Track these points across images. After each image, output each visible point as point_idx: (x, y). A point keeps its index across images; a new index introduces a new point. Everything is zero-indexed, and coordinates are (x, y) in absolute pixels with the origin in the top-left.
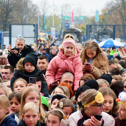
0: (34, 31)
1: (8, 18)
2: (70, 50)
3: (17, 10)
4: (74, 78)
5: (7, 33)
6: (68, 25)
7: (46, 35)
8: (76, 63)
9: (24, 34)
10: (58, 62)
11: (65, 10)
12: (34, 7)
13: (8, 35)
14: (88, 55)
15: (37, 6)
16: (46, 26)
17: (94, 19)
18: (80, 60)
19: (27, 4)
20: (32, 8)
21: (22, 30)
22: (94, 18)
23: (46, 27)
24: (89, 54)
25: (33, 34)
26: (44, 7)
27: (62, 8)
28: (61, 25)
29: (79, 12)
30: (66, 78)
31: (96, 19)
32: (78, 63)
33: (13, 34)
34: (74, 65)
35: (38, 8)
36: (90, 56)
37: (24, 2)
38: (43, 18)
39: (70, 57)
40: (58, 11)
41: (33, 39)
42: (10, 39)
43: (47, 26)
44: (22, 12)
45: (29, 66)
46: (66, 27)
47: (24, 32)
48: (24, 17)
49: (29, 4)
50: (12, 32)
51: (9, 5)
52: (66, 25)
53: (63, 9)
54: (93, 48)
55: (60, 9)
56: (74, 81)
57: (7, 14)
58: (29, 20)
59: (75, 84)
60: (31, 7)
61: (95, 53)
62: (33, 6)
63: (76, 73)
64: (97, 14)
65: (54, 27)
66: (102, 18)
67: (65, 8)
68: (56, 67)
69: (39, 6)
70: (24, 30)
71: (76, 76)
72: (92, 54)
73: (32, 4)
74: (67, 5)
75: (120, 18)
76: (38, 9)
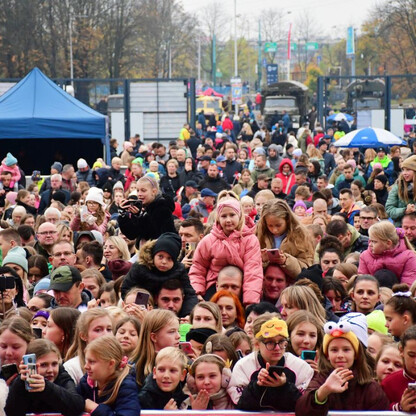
0: (186, 95)
1: (123, 54)
2: (229, 219)
3: (145, 33)
4: (243, 278)
5: (119, 98)
6: (274, 69)
7: (217, 100)
8: (248, 247)
9: (160, 105)
10: (210, 246)
11: (268, 28)
12: (186, 23)
13: (122, 102)
14: (270, 229)
15: (194, 19)
16: (218, 70)
17: (345, 47)
18: (254, 240)
19: (168, 14)
20: (182, 24)
21: (155, 95)
22: (344, 44)
23: (218, 73)
24: (271, 226)
25: (182, 104)
26: (214, 21)
27: (259, 21)
28: (256, 66)
29: (304, 31)
30: (224, 279)
31: (347, 48)
32: (251, 248)
33: (133, 105)
34: (243, 251)
35: (197, 24)
36: (275, 230)
37: (163, 9)
38: (212, 49)
39: (234, 235)
40: (248, 29)
41: (185, 115)
42: (127, 117)
43: (221, 71)
44: (157, 37)
45: (164, 261)
46: (268, 73)
47: (160, 100)
48: (163, 47)
49: (174, 14)
50: (131, 95)
51: (124, 21)
52: (270, 69)
53: (262, 24)
54: (278, 214)
55: (255, 25)
56: (242, 282)
57: (120, 44)
58: (176, 56)
59: (245, 289)
60: (180, 21)
61: (283, 222)
62: (185, 18)
63: (247, 268)
64: (350, 34)
65: (238, 77)
66: (363, 47)
67: (267, 23)
68: (208, 255)
69: (200, 19)
70: (160, 95)
71: (246, 273)
72: (278, 226)
73: (184, 14)
74: (272, 15)
75: (410, 45)
76: (196, 27)
